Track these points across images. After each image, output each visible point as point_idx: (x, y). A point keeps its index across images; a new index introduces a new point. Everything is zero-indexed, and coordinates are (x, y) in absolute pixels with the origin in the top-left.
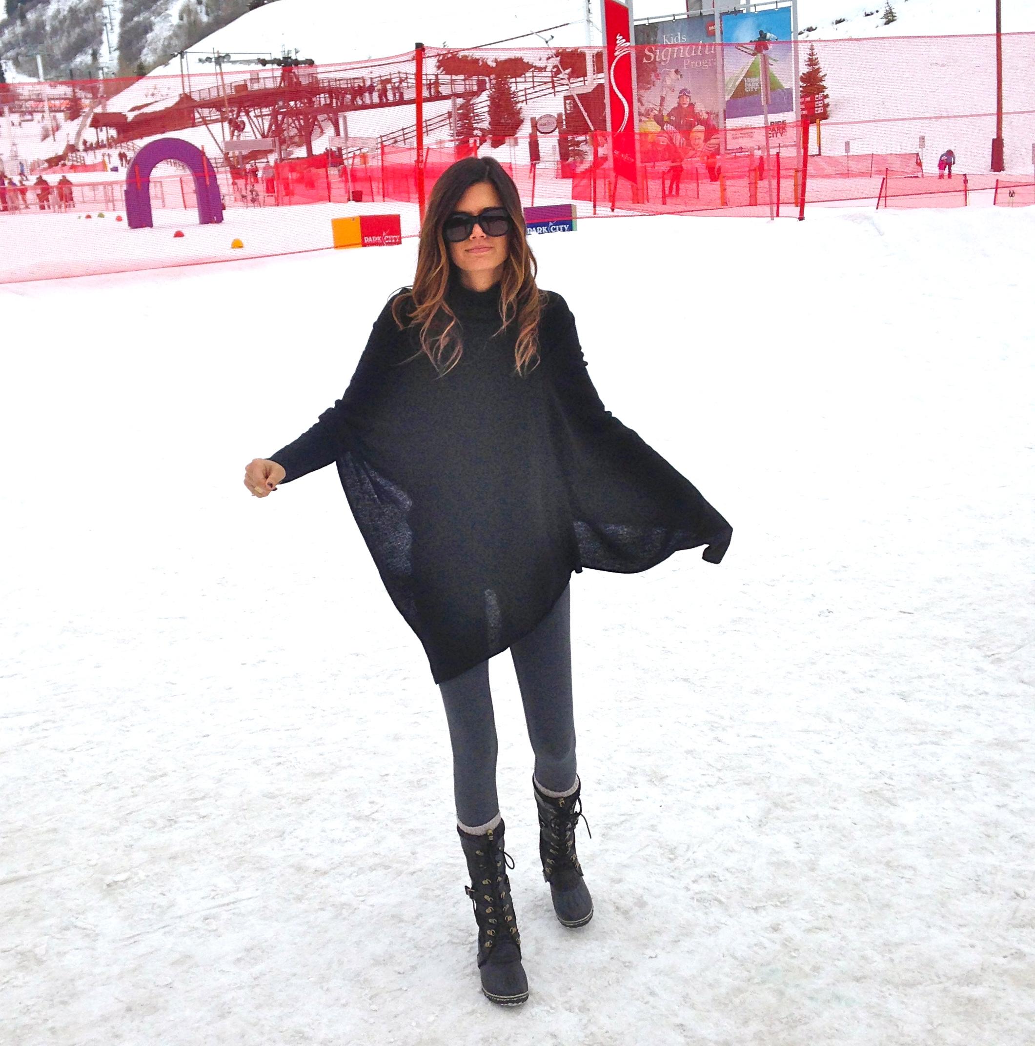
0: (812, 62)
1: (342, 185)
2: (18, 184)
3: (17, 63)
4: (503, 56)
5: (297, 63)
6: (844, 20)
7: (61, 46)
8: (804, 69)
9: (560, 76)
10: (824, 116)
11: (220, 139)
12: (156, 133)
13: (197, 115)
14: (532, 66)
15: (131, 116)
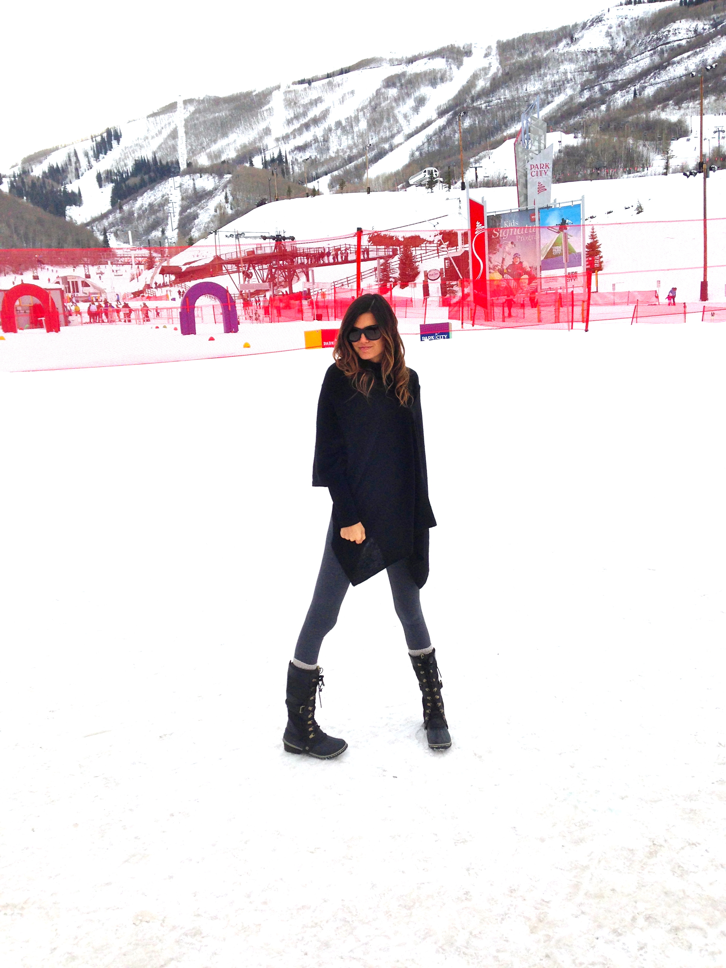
0: (593, 237)
1: (310, 310)
2: (115, 307)
3: (116, 235)
4: (408, 235)
5: (284, 238)
6: (612, 212)
7: (144, 226)
8: (588, 241)
9: (442, 246)
10: (600, 269)
11: (237, 283)
12: (198, 278)
13: (224, 268)
14: (425, 240)
15: (184, 268)
